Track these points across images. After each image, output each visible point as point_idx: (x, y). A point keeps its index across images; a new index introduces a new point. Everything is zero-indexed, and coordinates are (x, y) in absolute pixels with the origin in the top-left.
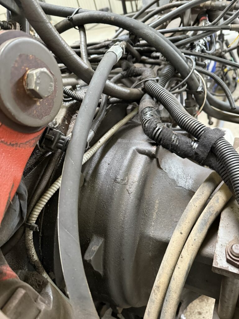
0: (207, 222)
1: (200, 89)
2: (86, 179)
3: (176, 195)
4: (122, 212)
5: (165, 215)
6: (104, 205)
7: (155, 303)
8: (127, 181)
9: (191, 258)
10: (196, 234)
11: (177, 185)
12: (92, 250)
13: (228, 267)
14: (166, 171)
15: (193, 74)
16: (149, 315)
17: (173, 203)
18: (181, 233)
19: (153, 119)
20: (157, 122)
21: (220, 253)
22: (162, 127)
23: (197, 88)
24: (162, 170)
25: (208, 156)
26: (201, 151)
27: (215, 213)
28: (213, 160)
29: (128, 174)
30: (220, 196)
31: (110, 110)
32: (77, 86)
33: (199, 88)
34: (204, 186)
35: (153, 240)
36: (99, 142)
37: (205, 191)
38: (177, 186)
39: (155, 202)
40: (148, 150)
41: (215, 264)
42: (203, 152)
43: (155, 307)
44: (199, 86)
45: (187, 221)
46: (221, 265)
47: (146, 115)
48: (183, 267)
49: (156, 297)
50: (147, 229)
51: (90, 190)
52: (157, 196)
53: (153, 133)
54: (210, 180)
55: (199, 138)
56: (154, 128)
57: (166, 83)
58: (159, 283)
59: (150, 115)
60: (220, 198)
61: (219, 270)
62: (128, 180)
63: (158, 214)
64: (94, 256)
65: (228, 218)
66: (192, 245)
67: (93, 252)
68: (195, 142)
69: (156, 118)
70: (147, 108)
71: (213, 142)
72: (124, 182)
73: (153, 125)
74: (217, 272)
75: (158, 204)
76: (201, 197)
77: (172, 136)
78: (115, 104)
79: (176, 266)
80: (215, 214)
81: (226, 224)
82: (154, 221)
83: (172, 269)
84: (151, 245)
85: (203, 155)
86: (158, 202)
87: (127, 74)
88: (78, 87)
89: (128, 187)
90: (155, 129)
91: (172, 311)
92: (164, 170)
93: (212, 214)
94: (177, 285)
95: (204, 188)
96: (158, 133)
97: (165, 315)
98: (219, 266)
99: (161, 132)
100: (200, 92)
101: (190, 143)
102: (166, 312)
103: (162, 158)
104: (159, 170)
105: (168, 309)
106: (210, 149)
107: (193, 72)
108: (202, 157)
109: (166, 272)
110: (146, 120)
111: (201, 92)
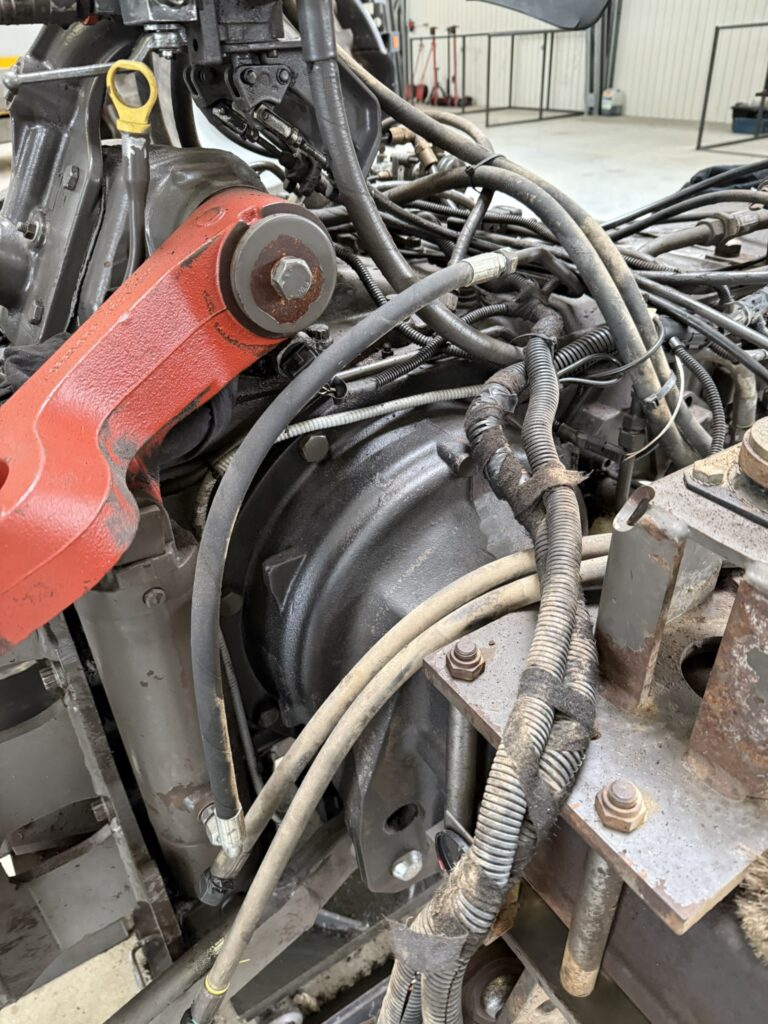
1: (650, 399)
2: (333, 456)
5: (428, 580)
8: (388, 487)
9: (418, 654)
11: (486, 547)
14: (480, 515)
20: (492, 414)
22: (493, 425)
24: (472, 509)
25: (532, 504)
27: (495, 604)
29: (397, 475)
30: (522, 585)
37: (502, 566)
39: (423, 550)
40: (453, 454)
46: (434, 662)
48: (399, 662)
50: (385, 582)
51: (329, 475)
52: (433, 542)
62: (390, 485)
63: (417, 571)
64: (279, 567)
67: (282, 561)
69: (497, 406)
70: (498, 384)
71: (551, 484)
72: (382, 485)
75: (428, 556)
76: (490, 571)
77: (498, 447)
78: (461, 359)
79: (392, 659)
82: (403, 577)
86: (429, 552)
89: (383, 494)
90: (480, 420)
92: (477, 511)
93: (489, 603)
96: (480, 430)
99: (484, 431)
104: (465, 504)
106: (540, 493)
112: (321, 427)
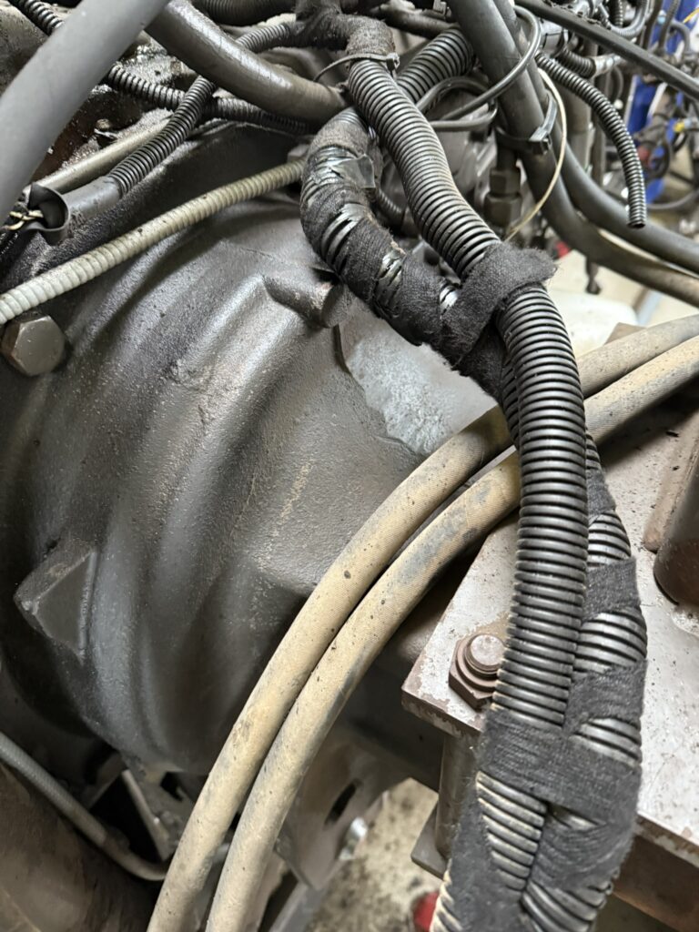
0: (431, 556)
1: (539, 136)
2: (77, 349)
3: (375, 460)
4: (167, 477)
5: (321, 516)
6: (113, 444)
7: (230, 770)
8: (207, 382)
9: (361, 656)
10: (390, 585)
11: (386, 432)
12: (49, 575)
13: (448, 700)
14: (360, 382)
15: (526, 72)
16: (207, 800)
17: (357, 485)
18: (347, 575)
19: (335, 187)
20: (347, 199)
21: (438, 655)
22: (358, 218)
23: (534, 131)
24: (348, 376)
25: (479, 340)
26: (460, 320)
27: (464, 531)
28: (491, 359)
29: (215, 356)
30: (496, 484)
31: (217, 140)
32: (140, 48)
33: (539, 130)
34: (454, 444)
35: (266, 582)
36: (140, 231)
37: (451, 461)
38: (385, 435)
39: (297, 470)
40: (301, 292)
41: (411, 686)
42: (465, 328)
43: (227, 781)
44: (542, 126)
45: (373, 542)
46: (427, 691)
47: (320, 168)
48: (330, 679)
49: (235, 752)
50: (251, 546)
51: (82, 388)
52: (308, 452)
53: (324, 232)
54: (480, 428)
55: (464, 277)
56: (331, 214)
57: (429, 88)
58: (252, 714)
59: (333, 171)
60: (492, 488)
61: (418, 707)
62: (211, 378)
63: (300, 508)
64: (49, 594)
65: (503, 554)
66: (372, 617)
67: (50, 580)
68: (451, 291)
69: (347, 184)
70: (332, 148)
71: (502, 294)
72: (195, 382)
73: (330, 207)
74: (413, 708)
75: (308, 477)
76: (435, 477)
77: (383, 256)
79: (313, 674)
80: (464, 536)
81: (489, 572)
82: (279, 526)
83: (297, 680)
84: (257, 597)
85: (466, 337)
86: (307, 470)
87: (303, 32)
88: (143, 53)
89: (204, 399)
90: (333, 218)
91: (276, 804)
92: (355, 375)
93: (455, 533)
94: (302, 730)
95: (452, 450)
96: (340, 237)
97: (253, 811)
98: (419, 694)
99: (349, 234)
100: (539, 147)
101: (435, 291)
102: (257, 802)
103: (361, 338)
104: (335, 372)
105: (265, 796)
106: (489, 317)
107: (526, 66)
108: (462, 344)
109: (278, 685)
110: (315, 184)
111: (542, 145)
112: (36, 302)
